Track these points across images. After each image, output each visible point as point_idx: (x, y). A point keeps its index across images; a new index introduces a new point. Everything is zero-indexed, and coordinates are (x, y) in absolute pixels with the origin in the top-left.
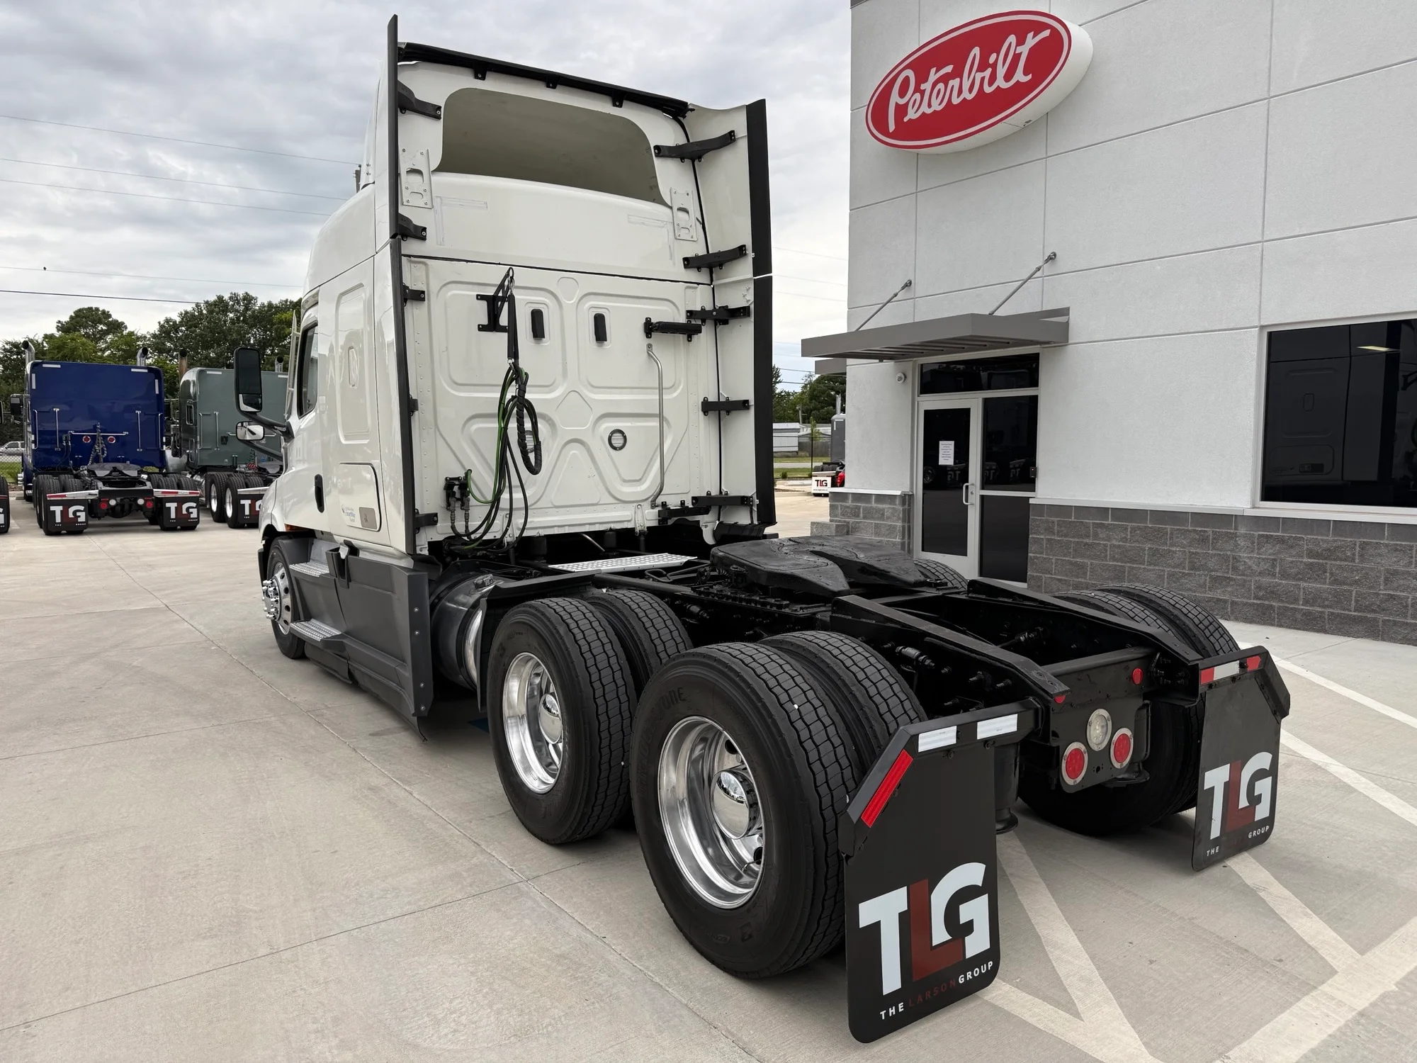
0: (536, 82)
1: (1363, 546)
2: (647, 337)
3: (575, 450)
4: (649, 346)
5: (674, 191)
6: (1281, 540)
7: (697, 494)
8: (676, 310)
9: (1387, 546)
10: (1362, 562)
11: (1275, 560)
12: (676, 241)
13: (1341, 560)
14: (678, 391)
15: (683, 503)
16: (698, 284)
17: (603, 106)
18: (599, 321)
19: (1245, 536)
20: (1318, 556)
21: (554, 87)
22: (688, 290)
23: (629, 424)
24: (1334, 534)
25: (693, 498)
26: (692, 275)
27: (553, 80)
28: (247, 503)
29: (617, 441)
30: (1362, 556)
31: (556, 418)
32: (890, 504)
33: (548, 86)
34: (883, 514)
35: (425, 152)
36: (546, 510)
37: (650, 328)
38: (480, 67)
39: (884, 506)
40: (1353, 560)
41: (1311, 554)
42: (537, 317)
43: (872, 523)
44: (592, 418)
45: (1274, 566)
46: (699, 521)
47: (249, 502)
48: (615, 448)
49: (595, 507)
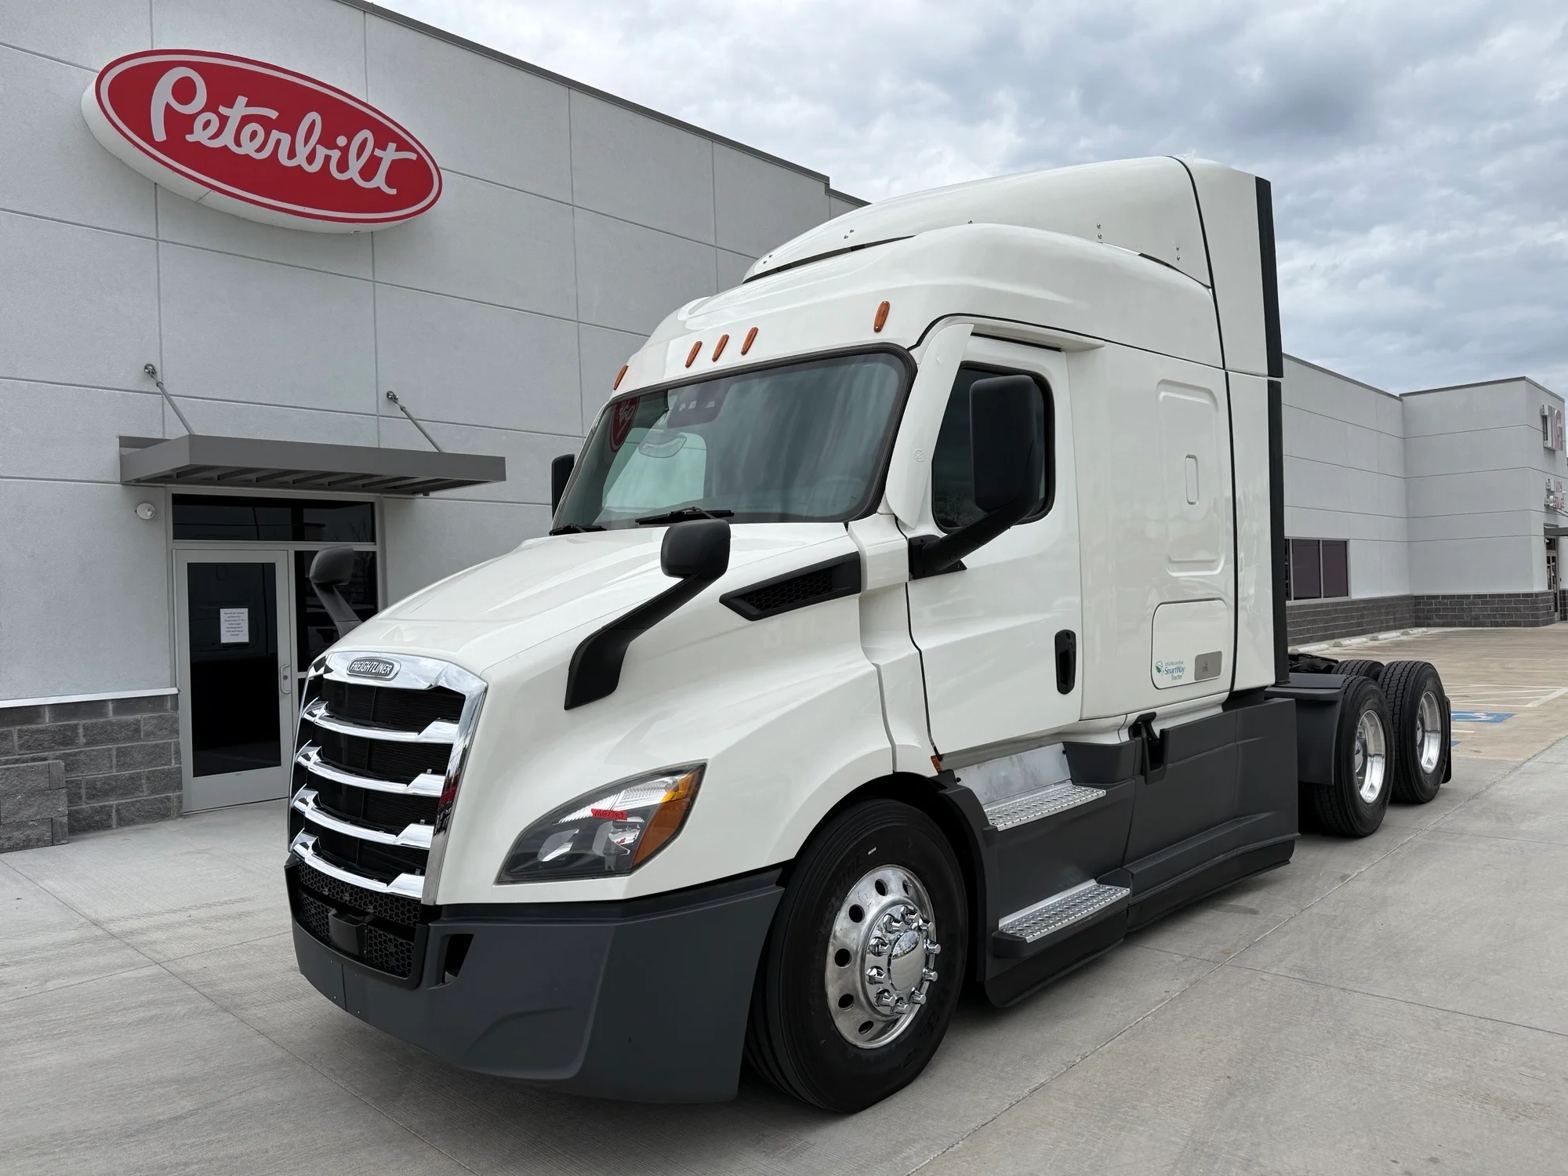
32: (152, 711)
34: (137, 731)
39: (138, 716)
43: (110, 749)
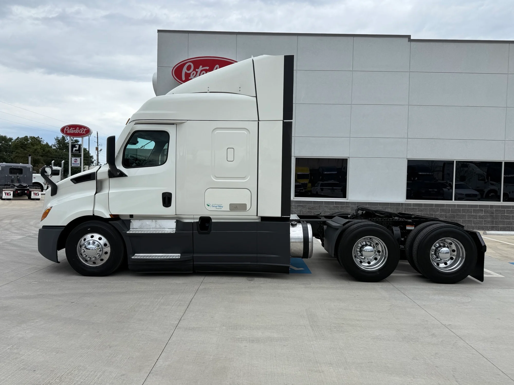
1: (319, 206)
6: (302, 206)
9: (324, 206)
10: (319, 210)
11: (301, 210)
13: (315, 210)
19: (294, 205)
20: (310, 209)
24: (313, 204)
30: (319, 208)
40: (317, 210)
41: (309, 209)
45: (301, 212)
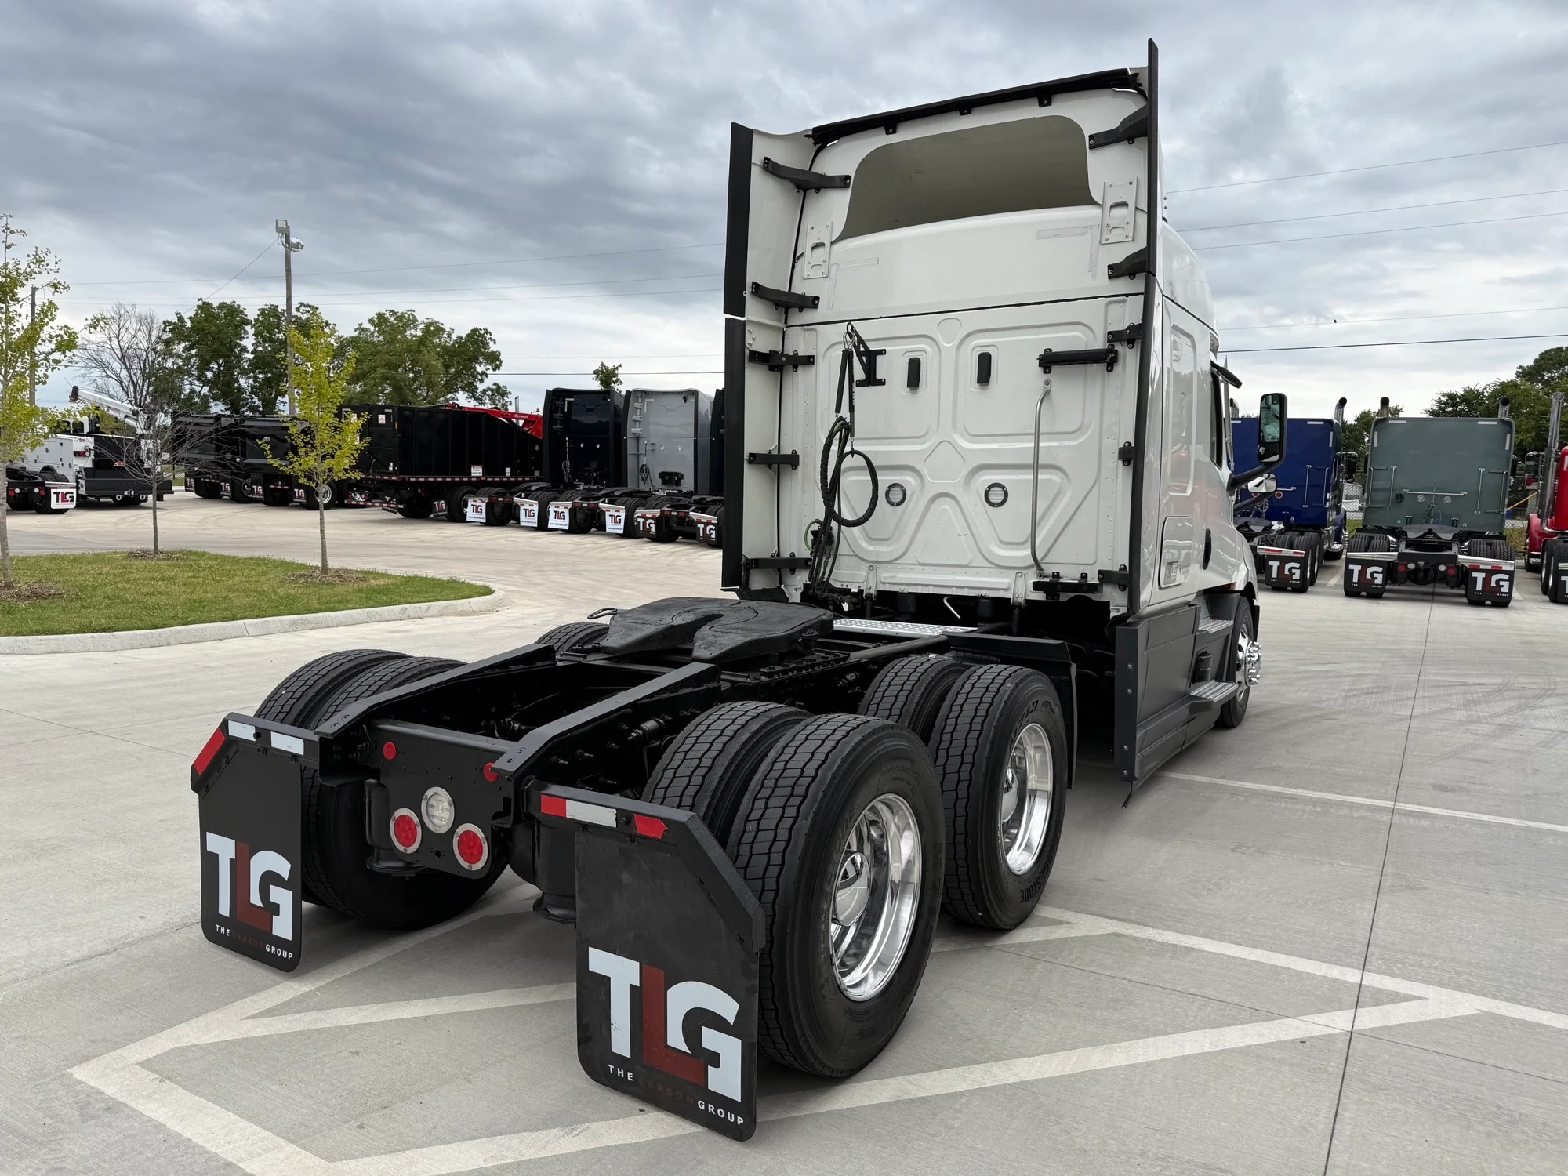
0: (949, 115)
2: (1045, 372)
3: (945, 505)
4: (1047, 383)
5: (1108, 185)
7: (1107, 567)
8: (1090, 332)
12: (1101, 247)
14: (1087, 435)
15: (1084, 576)
16: (1127, 295)
17: (1031, 111)
18: (985, 362)
21: (969, 113)
22: (1112, 307)
23: (1014, 477)
25: (1100, 572)
26: (1122, 285)
27: (964, 106)
28: (1356, 568)
29: (996, 496)
31: (924, 471)
33: (962, 114)
35: (829, 224)
36: (912, 567)
37: (1049, 361)
38: (890, 122)
42: (915, 366)
44: (965, 471)
46: (1108, 603)
47: (1359, 567)
48: (992, 505)
49: (965, 569)
